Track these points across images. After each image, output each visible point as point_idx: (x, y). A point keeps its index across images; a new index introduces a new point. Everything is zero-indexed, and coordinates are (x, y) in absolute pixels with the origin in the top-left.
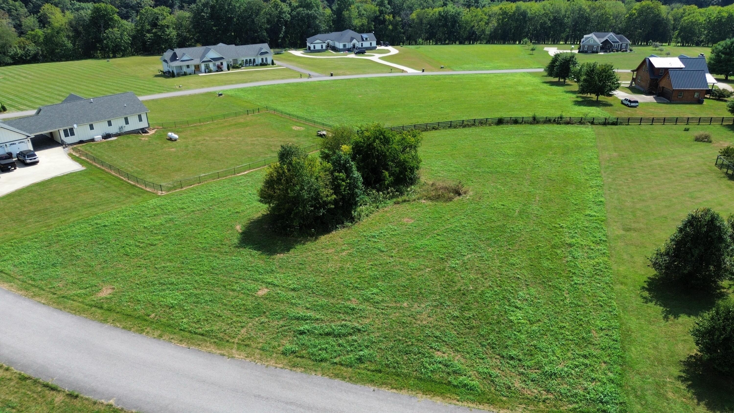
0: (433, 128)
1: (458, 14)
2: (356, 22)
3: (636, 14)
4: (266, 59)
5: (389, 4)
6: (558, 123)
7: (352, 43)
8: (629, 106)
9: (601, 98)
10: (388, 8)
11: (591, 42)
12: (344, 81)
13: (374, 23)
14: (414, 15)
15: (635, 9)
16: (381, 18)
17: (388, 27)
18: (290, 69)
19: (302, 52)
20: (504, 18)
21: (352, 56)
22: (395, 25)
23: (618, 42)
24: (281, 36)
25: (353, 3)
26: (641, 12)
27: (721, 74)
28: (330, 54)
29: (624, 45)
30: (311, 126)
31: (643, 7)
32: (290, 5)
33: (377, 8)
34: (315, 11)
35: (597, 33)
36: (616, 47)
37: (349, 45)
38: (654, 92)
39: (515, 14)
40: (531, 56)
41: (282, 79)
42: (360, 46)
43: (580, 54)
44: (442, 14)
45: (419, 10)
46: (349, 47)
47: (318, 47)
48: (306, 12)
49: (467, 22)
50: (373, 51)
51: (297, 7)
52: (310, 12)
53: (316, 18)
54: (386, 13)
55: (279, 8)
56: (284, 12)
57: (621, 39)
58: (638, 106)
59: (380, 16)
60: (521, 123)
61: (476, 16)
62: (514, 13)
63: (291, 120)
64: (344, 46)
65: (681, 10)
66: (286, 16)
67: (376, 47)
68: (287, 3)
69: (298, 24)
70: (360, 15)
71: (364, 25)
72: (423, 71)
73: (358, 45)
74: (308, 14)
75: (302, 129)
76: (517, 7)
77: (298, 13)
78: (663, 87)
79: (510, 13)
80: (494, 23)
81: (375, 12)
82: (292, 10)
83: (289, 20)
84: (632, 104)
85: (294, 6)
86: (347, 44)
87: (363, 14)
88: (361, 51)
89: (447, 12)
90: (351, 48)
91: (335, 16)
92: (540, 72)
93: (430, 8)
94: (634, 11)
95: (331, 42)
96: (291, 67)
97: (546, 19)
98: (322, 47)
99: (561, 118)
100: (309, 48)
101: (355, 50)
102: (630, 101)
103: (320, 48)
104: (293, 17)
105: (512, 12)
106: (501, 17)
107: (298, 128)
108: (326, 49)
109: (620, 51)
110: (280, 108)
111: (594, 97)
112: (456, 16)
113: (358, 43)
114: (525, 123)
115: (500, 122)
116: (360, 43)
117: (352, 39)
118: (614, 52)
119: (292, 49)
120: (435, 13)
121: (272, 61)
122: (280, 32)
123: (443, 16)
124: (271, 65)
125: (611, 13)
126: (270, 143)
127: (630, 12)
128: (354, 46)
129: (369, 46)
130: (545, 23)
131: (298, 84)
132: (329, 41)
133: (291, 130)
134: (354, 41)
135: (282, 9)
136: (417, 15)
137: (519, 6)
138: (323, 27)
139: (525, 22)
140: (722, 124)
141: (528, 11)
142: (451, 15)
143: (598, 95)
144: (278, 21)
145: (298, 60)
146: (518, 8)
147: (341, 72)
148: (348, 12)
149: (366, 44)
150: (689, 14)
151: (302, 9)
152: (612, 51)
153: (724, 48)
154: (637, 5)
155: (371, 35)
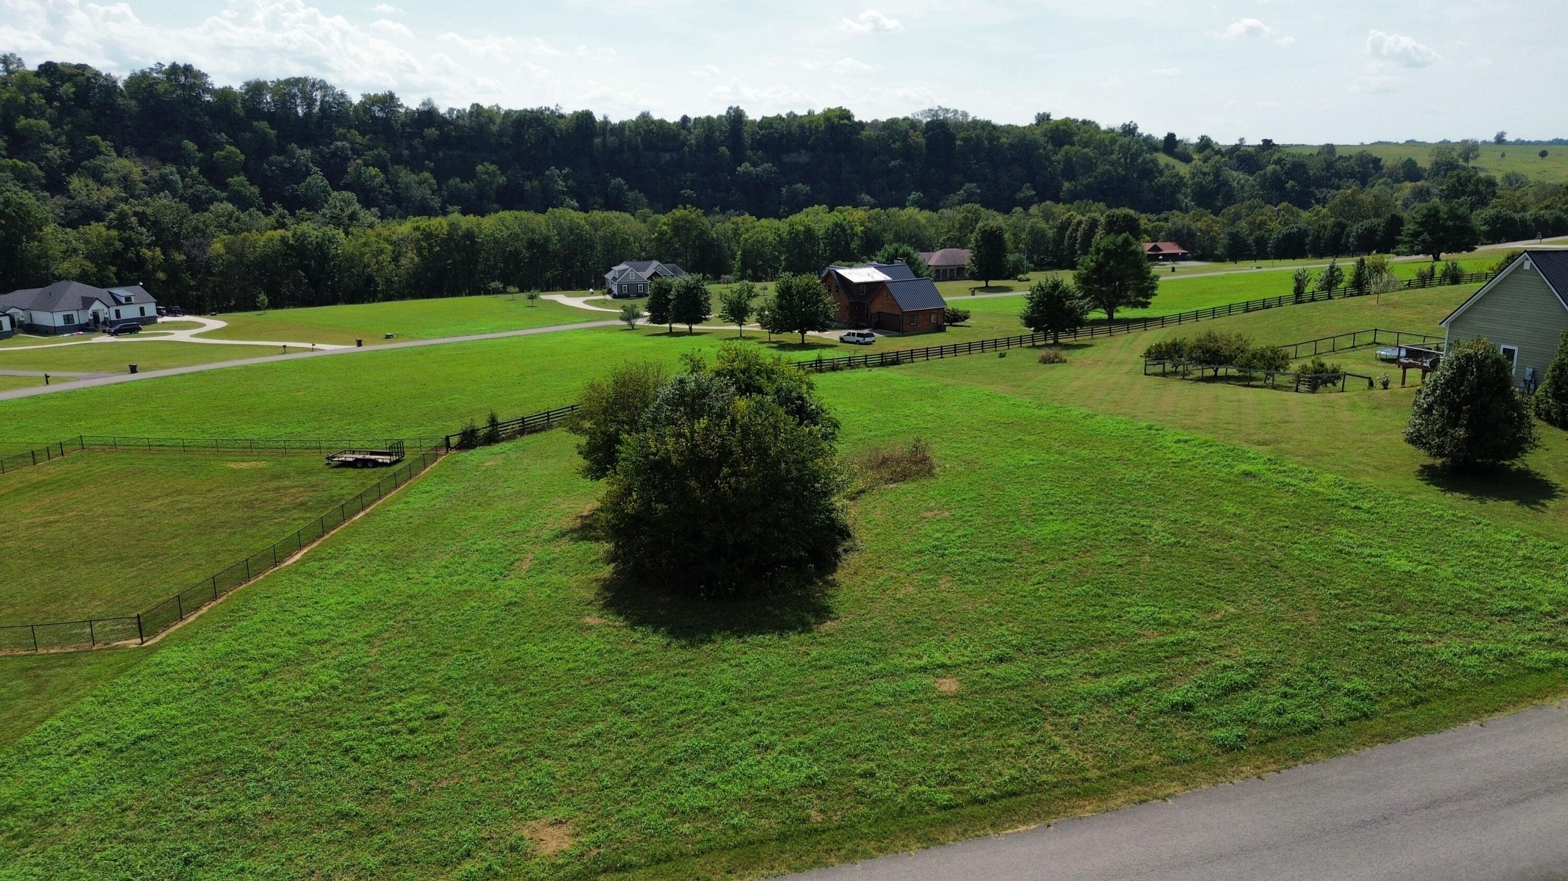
5: (141, 224)
7: (90, 312)
10: (142, 234)
11: (631, 280)
13: (114, 269)
14: (217, 247)
15: (665, 224)
16: (132, 256)
20: (431, 246)
21: (102, 339)
28: (32, 340)
31: (677, 220)
33: (114, 233)
35: (630, 263)
37: (84, 317)
39: (453, 237)
40: (529, 309)
42: (113, 318)
43: (616, 301)
44: (291, 242)
45: (226, 236)
46: (83, 321)
49: (350, 258)
50: (152, 326)
54: (140, 244)
57: (673, 271)
59: (125, 251)
61: (365, 245)
62: (451, 235)
64: (68, 319)
67: (157, 318)
70: (69, 253)
72: (359, 343)
73: (108, 313)
76: (451, 225)
79: (442, 236)
80: (410, 259)
81: (108, 243)
84: (867, 339)
86: (75, 314)
87: (76, 249)
88: (131, 327)
89: (302, 239)
90: (88, 323)
93: (254, 231)
94: (665, 228)
95: (21, 312)
101: (102, 326)
105: (445, 233)
106: (423, 244)
107: (243, 464)
108: (15, 332)
112: (326, 245)
113: (106, 309)
116: (112, 310)
117: (87, 302)
120: (271, 240)
123: (292, 247)
125: (629, 232)
127: (657, 229)
128: (96, 315)
129: (138, 315)
130: (517, 253)
132: (14, 310)
134: (97, 306)
136: (227, 247)
137: (455, 222)
139: (475, 252)
141: (477, 230)
142: (311, 243)
143: (803, 332)
148: (35, 244)
149: (129, 312)
154: (664, 217)
155: (136, 291)
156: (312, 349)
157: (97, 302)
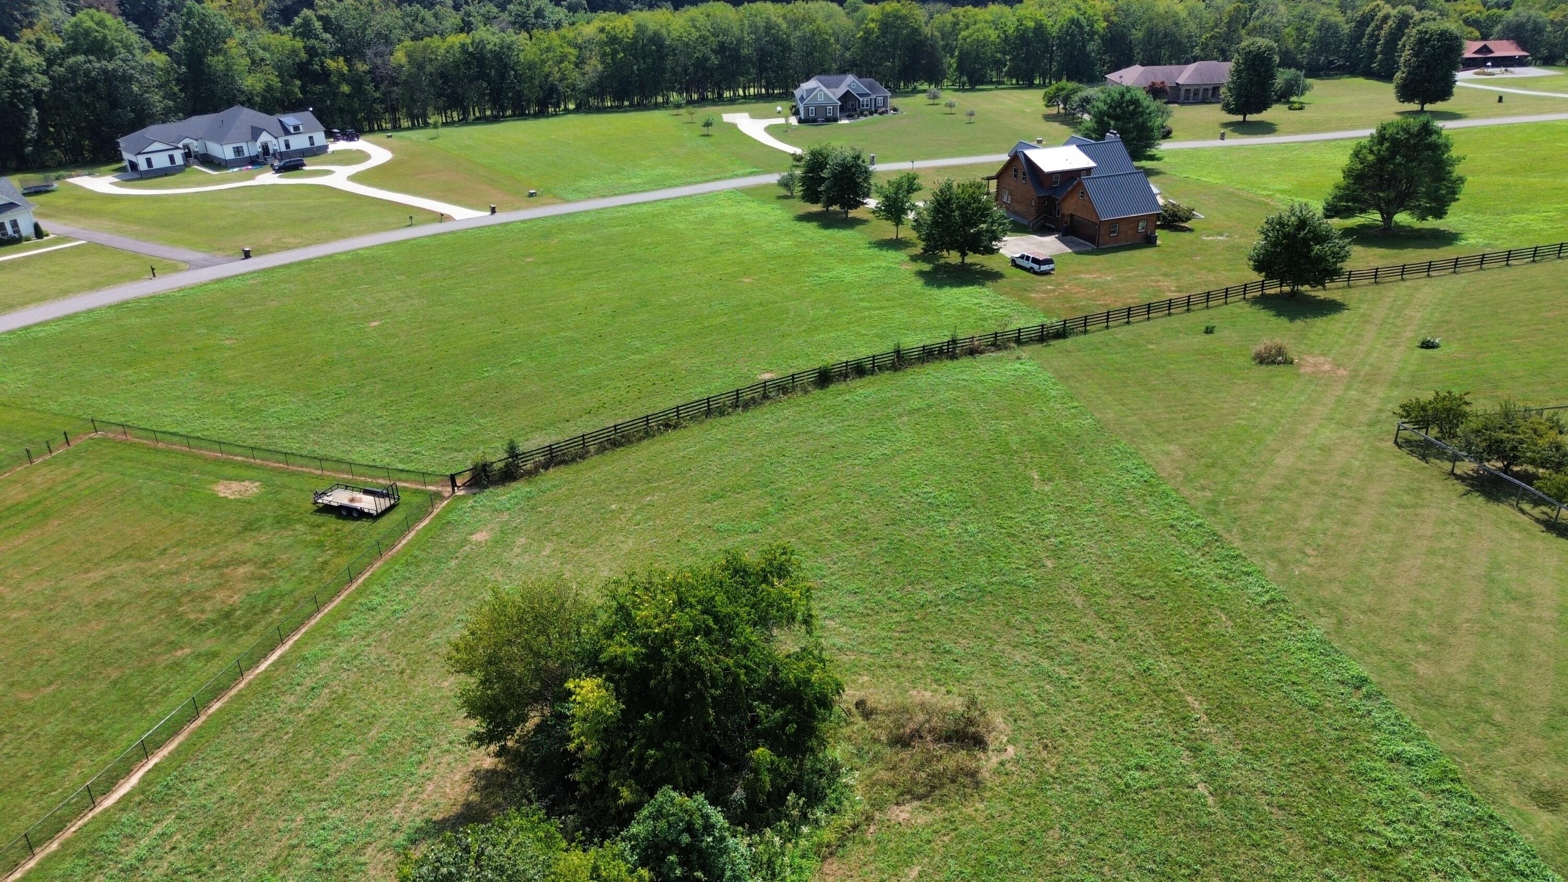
0: (667, 426)
1: (509, 48)
2: (251, 82)
3: (876, 30)
4: (14, 224)
5: (326, 30)
6: (953, 357)
7: (258, 143)
8: (1035, 273)
9: (972, 258)
10: (326, 42)
11: (821, 100)
12: (295, 270)
13: (298, 83)
14: (399, 56)
15: (873, 20)
16: (316, 67)
17: (338, 88)
18: (103, 247)
19: (111, 178)
20: (615, 53)
21: (268, 178)
22: (356, 82)
23: (868, 95)
24: (30, 135)
25: (230, 34)
26: (887, 25)
28: (200, 177)
29: (880, 99)
30: (280, 472)
31: (887, 15)
32: (39, 46)
33: (299, 44)
34: (124, 61)
35: (823, 77)
36: (867, 105)
37: (252, 149)
38: (1053, 227)
39: (638, 42)
40: (705, 138)
41: (95, 286)
42: (283, 149)
43: (803, 126)
44: (471, 49)
45: (408, 43)
46: (253, 153)
47: (160, 161)
48: (97, 65)
49: (531, 66)
50: (322, 157)
51: (66, 52)
52: (110, 67)
53: (127, 79)
54: (324, 54)
55: (7, 58)
56: (29, 70)
57: (871, 88)
58: (1053, 269)
59: (309, 62)
61: (548, 49)
62: (635, 38)
63: (196, 457)
64: (238, 151)
65: (948, 17)
66: (35, 78)
67: (326, 147)
68: (29, 43)
69: (80, 101)
70: (256, 64)
71: (272, 89)
72: (493, 211)
73: (277, 145)
74: (105, 71)
75: (252, 489)
76: (638, 26)
77: (73, 70)
78: (1072, 215)
79: (626, 40)
80: (594, 66)
81: (294, 52)
82: (50, 62)
83: (46, 89)
84: (1044, 268)
85: (52, 50)
86: (244, 145)
87: (262, 60)
88: (293, 165)
89: (480, 45)
90: (257, 156)
91: (184, 69)
93: (435, 36)
94: (872, 25)
95: (195, 143)
96: (102, 238)
97: (706, 50)
98: (172, 158)
99: (954, 341)
100: (134, 166)
101: (270, 160)
102: (1035, 261)
103: (167, 164)
104: (57, 83)
105: (631, 36)
106: (608, 50)
107: (235, 486)
108: (186, 165)
109: (876, 112)
110: (136, 413)
111: (953, 257)
112: (504, 53)
113: (275, 141)
114: (880, 368)
115: (824, 378)
116: (282, 140)
117: (256, 133)
118: (866, 116)
119: (79, 171)
120: (452, 47)
121: (37, 227)
122: (23, 121)
123: (471, 54)
124: (35, 241)
125: (830, 31)
126: (169, 584)
127: (863, 26)
128: (265, 148)
129: (307, 145)
130: (706, 59)
131: (156, 303)
132: (186, 141)
133: (217, 503)
134: (264, 137)
135: (15, 60)
136: (409, 55)
137: (642, 23)
138: (157, 99)
139: (662, 58)
140: (1244, 298)
141: (664, 32)
142: (491, 51)
143: (964, 253)
144: (14, 95)
145: (111, 207)
147: (268, 239)
148: (221, 58)
149: (299, 142)
150: (967, 27)
151: (81, 58)
152: (862, 114)
153: (1110, 107)
154: (873, 11)
155: (307, 117)
156: (442, 217)
157: (264, 134)
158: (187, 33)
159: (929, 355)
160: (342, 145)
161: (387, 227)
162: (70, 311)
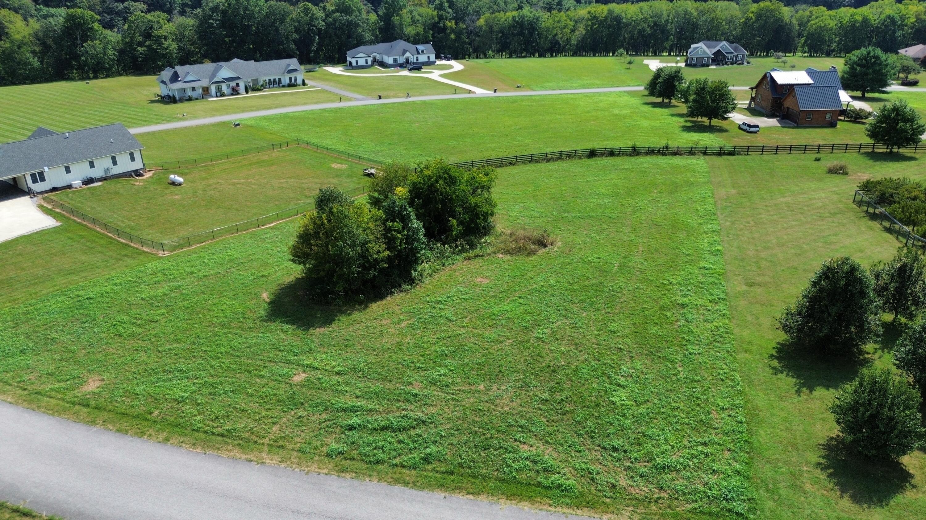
0: (510, 163)
1: (537, 20)
2: (410, 30)
3: (753, 18)
4: (295, 78)
5: (450, 7)
6: (664, 154)
7: (404, 57)
8: (748, 132)
9: (715, 122)
10: (449, 13)
11: (701, 54)
12: (396, 105)
13: (431, 32)
14: (481, 22)
15: (752, 12)
16: (441, 25)
17: (449, 36)
18: (326, 91)
19: (341, 68)
20: (593, 24)
21: (405, 73)
22: (459, 34)
23: (732, 53)
24: (313, 48)
25: (405, 6)
26: (759, 16)
27: (857, 91)
28: (376, 70)
29: (740, 56)
30: (356, 163)
31: (762, 9)
32: (324, 9)
33: (435, 13)
34: (356, 16)
35: (707, 42)
36: (731, 59)
37: (401, 60)
38: (778, 114)
39: (607, 19)
40: (628, 71)
41: (317, 103)
42: (415, 61)
43: (688, 68)
44: (517, 19)
45: (487, 15)
46: (401, 62)
47: (362, 62)
48: (345, 18)
49: (548, 30)
50: (432, 66)
51: (333, 12)
52: (350, 19)
53: (357, 25)
54: (446, 19)
55: (310, 13)
56: (317, 19)
57: (736, 49)
58: (758, 131)
59: (439, 22)
60: (618, 155)
61: (559, 22)
62: (606, 18)
63: (329, 155)
64: (395, 60)
65: (807, 13)
66: (319, 23)
67: (435, 62)
68: (321, 7)
69: (335, 34)
70: (414, 22)
71: (419, 35)
72: (495, 91)
73: (413, 59)
74: (347, 21)
75: (344, 166)
76: (609, 10)
77: (335, 20)
78: (788, 108)
79: (600, 18)
80: (581, 31)
81: (433, 18)
82: (327, 16)
83: (323, 28)
84: (752, 129)
85: (329, 11)
86: (398, 58)
87: (418, 20)
88: (417, 67)
89: (522, 17)
90: (403, 64)
91: (382, 23)
92: (640, 91)
93: (502, 12)
94: (751, 15)
95: (378, 55)
96: (327, 88)
97: (645, 25)
98: (367, 63)
99: (667, 147)
100: (350, 63)
101: (408, 65)
102: (749, 126)
103: (365, 64)
104: (328, 25)
105: (604, 16)
106: (590, 23)
107: (339, 165)
108: (372, 65)
109: (735, 63)
110: (314, 140)
111: (705, 121)
112: (534, 22)
113: (412, 57)
114: (623, 154)
115: (592, 154)
116: (415, 57)
117: (404, 52)
118: (728, 65)
119: (329, 65)
120: (508, 18)
121: (303, 81)
122: (312, 42)
123: (517, 22)
124: (302, 86)
125: (724, 18)
126: (303, 185)
127: (746, 16)
128: (407, 60)
129: (426, 60)
130: (644, 29)
131: (337, 110)
132: (375, 54)
133: (330, 168)
134: (408, 54)
135: (313, 14)
136: (486, 21)
137: (611, 9)
138: (368, 36)
139: (620, 28)
140: (859, 152)
141: (623, 15)
142: (527, 21)
143: (710, 119)
144: (309, 29)
145: (336, 78)
146: (610, 12)
147: (392, 94)
148: (398, 18)
149: (423, 58)
150: (817, 18)
151: (338, 14)
152: (726, 64)
153: (860, 59)
154: (754, 7)
155: (429, 47)
156: (470, 92)
157: (408, 52)
158: (387, 6)
159: (651, 152)
160: (444, 62)
161: (444, 93)
162: (305, 110)
